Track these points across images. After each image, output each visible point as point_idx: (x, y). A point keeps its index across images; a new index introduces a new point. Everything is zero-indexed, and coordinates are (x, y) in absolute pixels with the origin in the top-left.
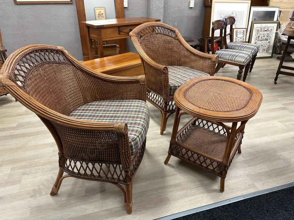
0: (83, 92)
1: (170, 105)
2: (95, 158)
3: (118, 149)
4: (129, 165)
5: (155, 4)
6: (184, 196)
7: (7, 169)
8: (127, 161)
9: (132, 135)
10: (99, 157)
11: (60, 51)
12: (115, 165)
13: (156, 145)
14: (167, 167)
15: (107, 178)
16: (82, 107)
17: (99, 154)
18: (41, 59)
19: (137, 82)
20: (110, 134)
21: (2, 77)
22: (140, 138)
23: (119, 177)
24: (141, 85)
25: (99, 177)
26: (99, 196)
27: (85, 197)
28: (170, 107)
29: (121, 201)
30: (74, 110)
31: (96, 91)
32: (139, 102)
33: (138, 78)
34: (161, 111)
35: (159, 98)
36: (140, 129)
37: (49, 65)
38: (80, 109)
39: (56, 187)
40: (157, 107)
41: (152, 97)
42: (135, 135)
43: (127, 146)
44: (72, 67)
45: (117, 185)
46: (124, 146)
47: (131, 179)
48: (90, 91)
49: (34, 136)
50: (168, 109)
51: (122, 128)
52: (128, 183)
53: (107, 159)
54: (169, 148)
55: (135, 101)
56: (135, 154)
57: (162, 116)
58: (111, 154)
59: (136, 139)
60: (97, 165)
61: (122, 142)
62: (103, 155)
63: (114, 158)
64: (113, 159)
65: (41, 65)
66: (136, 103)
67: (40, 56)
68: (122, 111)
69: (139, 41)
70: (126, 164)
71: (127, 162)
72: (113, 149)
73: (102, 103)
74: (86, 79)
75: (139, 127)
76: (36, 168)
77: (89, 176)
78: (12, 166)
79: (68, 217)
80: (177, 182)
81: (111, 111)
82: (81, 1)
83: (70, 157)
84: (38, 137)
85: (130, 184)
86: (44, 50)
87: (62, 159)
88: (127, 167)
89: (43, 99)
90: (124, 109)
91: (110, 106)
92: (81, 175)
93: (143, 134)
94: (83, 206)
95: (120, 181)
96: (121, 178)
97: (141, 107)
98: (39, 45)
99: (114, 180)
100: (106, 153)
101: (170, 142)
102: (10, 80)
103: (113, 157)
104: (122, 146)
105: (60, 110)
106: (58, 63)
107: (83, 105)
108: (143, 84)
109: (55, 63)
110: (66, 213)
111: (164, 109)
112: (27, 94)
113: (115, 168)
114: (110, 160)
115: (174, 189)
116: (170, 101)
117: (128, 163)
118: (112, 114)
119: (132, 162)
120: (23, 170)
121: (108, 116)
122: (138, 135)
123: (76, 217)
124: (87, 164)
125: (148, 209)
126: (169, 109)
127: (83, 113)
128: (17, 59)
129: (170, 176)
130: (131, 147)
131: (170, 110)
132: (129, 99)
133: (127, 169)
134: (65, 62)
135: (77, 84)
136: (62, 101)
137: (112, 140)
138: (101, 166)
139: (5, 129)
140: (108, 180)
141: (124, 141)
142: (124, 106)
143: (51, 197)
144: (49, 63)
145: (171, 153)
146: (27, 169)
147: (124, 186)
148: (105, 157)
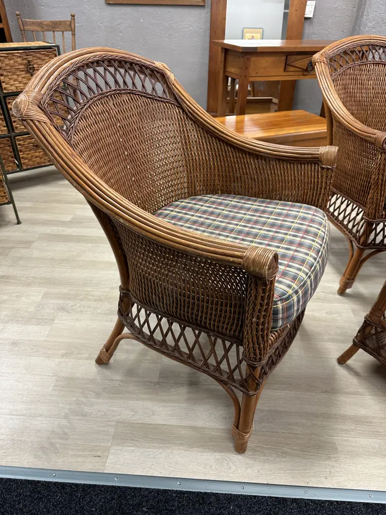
0: (190, 171)
1: (378, 231)
2: (188, 317)
3: (241, 310)
4: (260, 354)
5: (376, 11)
6: (375, 451)
7: (37, 293)
8: (259, 344)
9: (281, 286)
10: (196, 316)
11: (158, 72)
12: (228, 344)
13: (324, 315)
14: (341, 371)
15: (206, 364)
16: (182, 202)
17: (198, 311)
18: (116, 82)
19: (315, 160)
20: (228, 272)
21: (23, 99)
22: (301, 295)
23: (232, 372)
24: (323, 169)
25: (188, 358)
26: (183, 390)
27: (158, 386)
28: (376, 235)
29: (226, 418)
30: (165, 205)
31: (216, 172)
32: (309, 209)
33: (318, 152)
34: (351, 241)
35: (352, 210)
36: (304, 275)
37: (132, 99)
38: (177, 206)
39: (107, 351)
40: (344, 232)
41: (336, 208)
42: (289, 286)
43: (266, 310)
44: (177, 111)
45: (225, 386)
46: (260, 310)
47: (258, 384)
48: (205, 169)
49: (93, 245)
50: (369, 241)
51: (265, 264)
52: (251, 393)
53: (214, 326)
54: (359, 332)
55: (301, 207)
56: (279, 331)
57: (350, 253)
58: (225, 318)
59: (289, 297)
60: (189, 333)
61: (256, 299)
62: (206, 314)
63: (229, 327)
64: (226, 329)
65: (114, 94)
66: (301, 210)
67: (116, 74)
68: (264, 224)
69: (331, 75)
70: (255, 350)
71: (259, 348)
72: (231, 307)
73: (223, 199)
74: (202, 142)
75: (303, 268)
76: (83, 302)
77: (170, 349)
78: (46, 289)
79: (118, 417)
80: (363, 412)
81: (241, 219)
82: (222, 1)
83: (140, 302)
84: (100, 248)
85: (254, 395)
86: (126, 62)
87: (125, 299)
88: (255, 358)
89: (105, 169)
90: (270, 220)
91: (241, 208)
92: (155, 343)
93: (310, 288)
94: (149, 404)
95: (234, 380)
96: (236, 376)
97: (312, 221)
98: (117, 50)
99: (221, 374)
100: (214, 313)
101: (366, 318)
102: (39, 109)
103: (228, 324)
104: (254, 308)
105: (139, 199)
106: (150, 98)
107: (185, 198)
108: (328, 169)
109: (145, 97)
110: (114, 409)
111: (360, 239)
112: (68, 146)
113: (227, 351)
114: (220, 329)
115: (352, 428)
116: (381, 221)
117: (260, 350)
118: (240, 225)
119: (268, 348)
120: (61, 302)
121: (232, 231)
122: (297, 288)
123: (131, 422)
124: (171, 324)
125: (284, 455)
126: (374, 239)
127: (181, 215)
128: (65, 68)
129: (348, 393)
130: (274, 314)
131: (374, 244)
132: (285, 200)
133: (255, 361)
134: (164, 99)
135: (181, 149)
136: (145, 182)
137: (231, 287)
138: (197, 337)
139: (51, 221)
140: (207, 369)
141: (262, 297)
142: (271, 213)
143: (96, 368)
144: (133, 93)
145: (361, 344)
146: (68, 302)
147: (240, 395)
148: (210, 320)
